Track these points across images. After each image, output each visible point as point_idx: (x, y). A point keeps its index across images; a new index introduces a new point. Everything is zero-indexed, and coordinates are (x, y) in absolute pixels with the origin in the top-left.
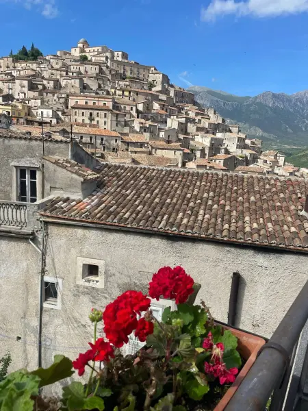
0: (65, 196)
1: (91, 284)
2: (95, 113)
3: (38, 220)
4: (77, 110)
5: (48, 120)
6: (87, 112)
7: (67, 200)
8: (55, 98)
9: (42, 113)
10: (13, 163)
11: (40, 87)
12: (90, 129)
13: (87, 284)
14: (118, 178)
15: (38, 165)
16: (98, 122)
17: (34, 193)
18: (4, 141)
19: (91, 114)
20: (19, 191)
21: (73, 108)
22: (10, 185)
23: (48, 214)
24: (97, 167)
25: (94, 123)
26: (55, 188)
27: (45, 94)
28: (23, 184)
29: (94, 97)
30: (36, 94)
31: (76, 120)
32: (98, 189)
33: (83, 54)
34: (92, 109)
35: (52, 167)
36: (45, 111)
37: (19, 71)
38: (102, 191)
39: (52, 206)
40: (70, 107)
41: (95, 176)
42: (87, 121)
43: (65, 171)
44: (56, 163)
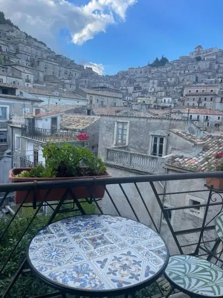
0: (181, 155)
1: (194, 214)
2: (203, 98)
3: (164, 167)
4: (189, 97)
5: (168, 105)
6: (197, 98)
7: (181, 157)
8: (175, 89)
9: (165, 100)
10: (151, 133)
11: (165, 83)
12: (198, 110)
13: (191, 213)
14: (219, 145)
15: (165, 134)
16: (205, 104)
17: (161, 152)
18: (147, 120)
19: (200, 99)
20: (152, 150)
21: (186, 95)
22: (148, 145)
23: (170, 165)
24: (204, 137)
25: (202, 105)
26: (175, 149)
27: (168, 88)
28: (155, 146)
29: (204, 86)
30: (162, 88)
31: (188, 104)
32: (204, 152)
33: (198, 56)
34: (201, 95)
35: (174, 136)
36: (167, 99)
37: (153, 74)
38: (206, 153)
39: (173, 160)
40: (184, 95)
41: (202, 143)
42: (196, 104)
43: (182, 138)
44: (177, 134)
